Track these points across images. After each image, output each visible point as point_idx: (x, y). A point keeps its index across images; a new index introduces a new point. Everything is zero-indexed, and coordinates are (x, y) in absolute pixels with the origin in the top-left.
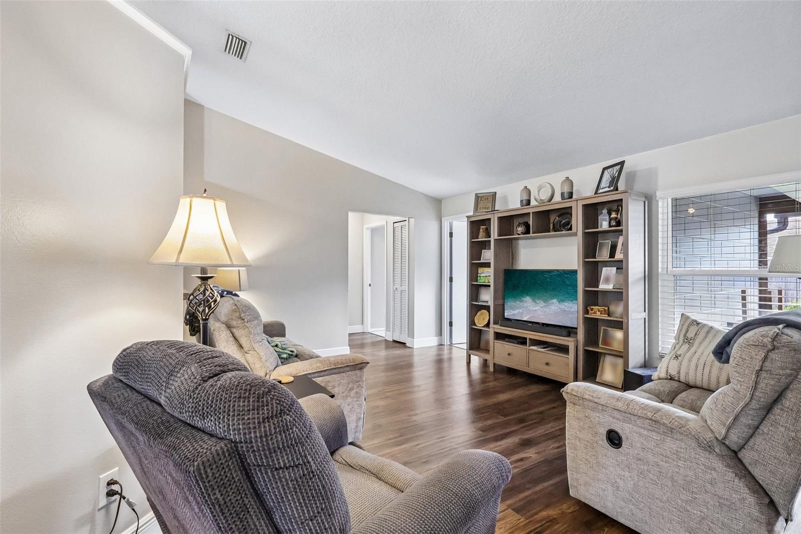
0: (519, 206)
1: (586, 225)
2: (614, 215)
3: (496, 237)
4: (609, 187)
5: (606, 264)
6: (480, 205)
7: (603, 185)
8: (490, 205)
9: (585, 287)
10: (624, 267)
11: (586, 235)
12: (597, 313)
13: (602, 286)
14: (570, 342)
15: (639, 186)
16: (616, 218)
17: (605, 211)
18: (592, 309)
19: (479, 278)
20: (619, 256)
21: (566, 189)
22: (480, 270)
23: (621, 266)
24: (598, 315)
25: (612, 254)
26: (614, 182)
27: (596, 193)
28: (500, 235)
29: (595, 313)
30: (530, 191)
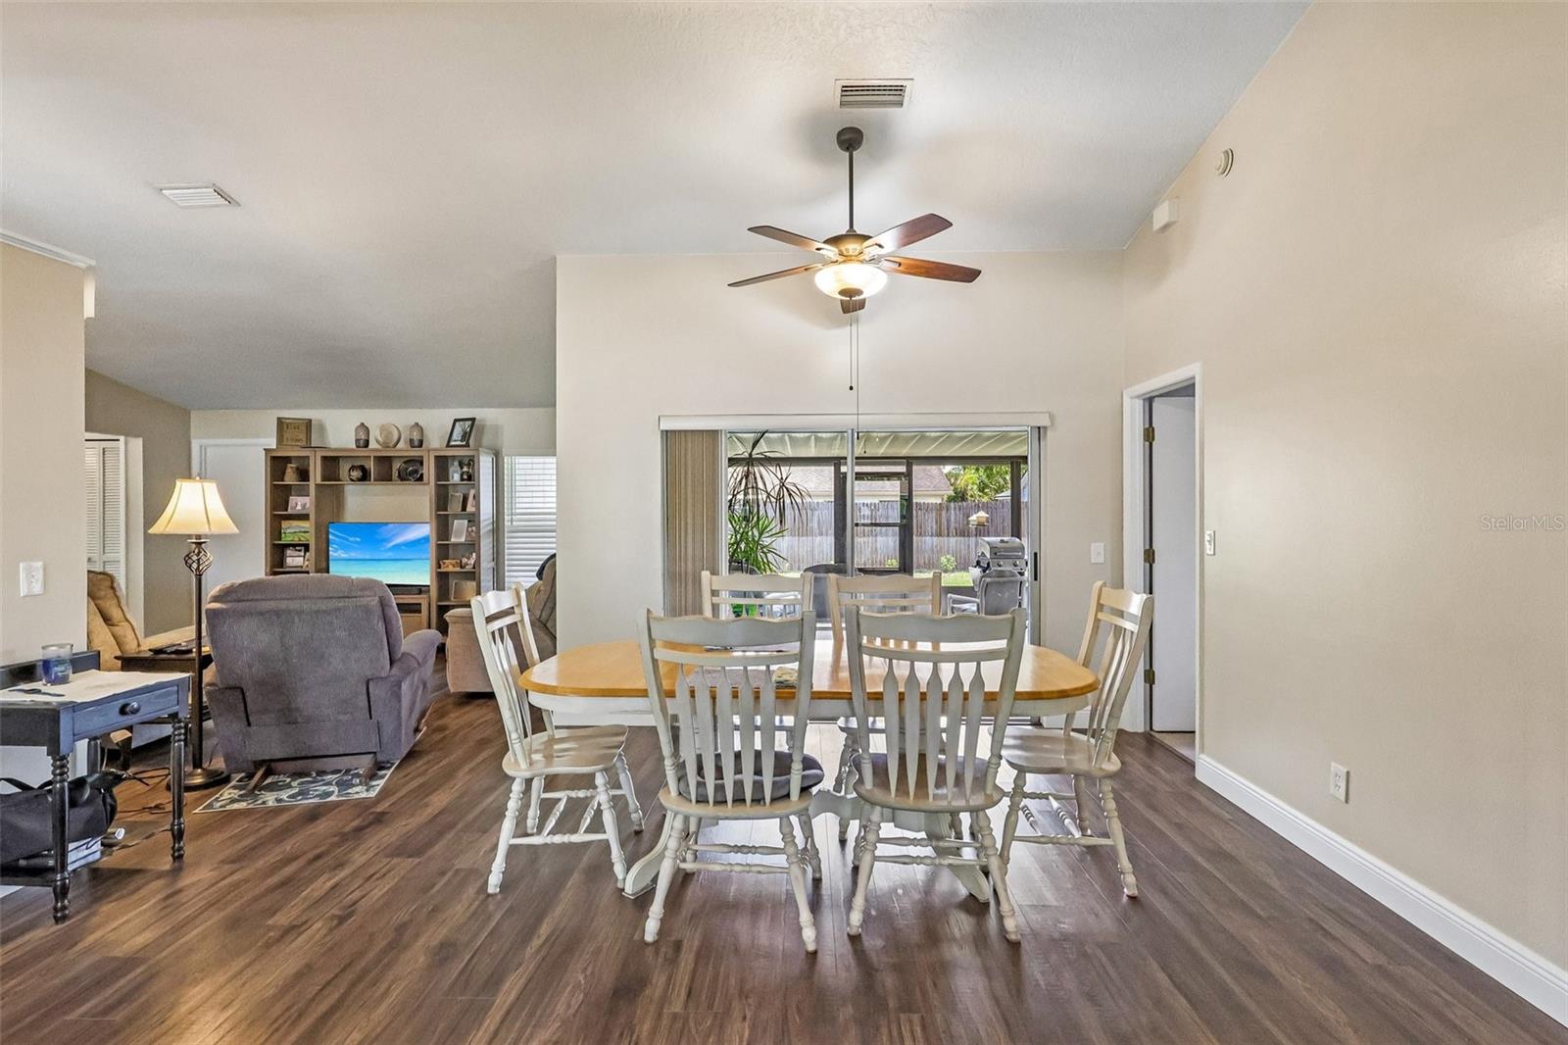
0: (353, 446)
1: (439, 478)
2: (465, 469)
3: (319, 481)
4: (461, 441)
5: (456, 517)
6: (286, 435)
7: (454, 437)
8: (302, 436)
9: (438, 540)
10: (477, 520)
11: (437, 486)
12: (449, 566)
13: (453, 540)
14: (422, 600)
15: (486, 440)
16: (468, 472)
17: (456, 463)
18: (444, 563)
19: (283, 535)
20: (470, 508)
21: (416, 436)
22: (285, 524)
23: (473, 520)
24: (451, 569)
25: (464, 508)
26: (466, 436)
27: (448, 446)
28: (324, 479)
29: (447, 566)
30: (367, 429)
